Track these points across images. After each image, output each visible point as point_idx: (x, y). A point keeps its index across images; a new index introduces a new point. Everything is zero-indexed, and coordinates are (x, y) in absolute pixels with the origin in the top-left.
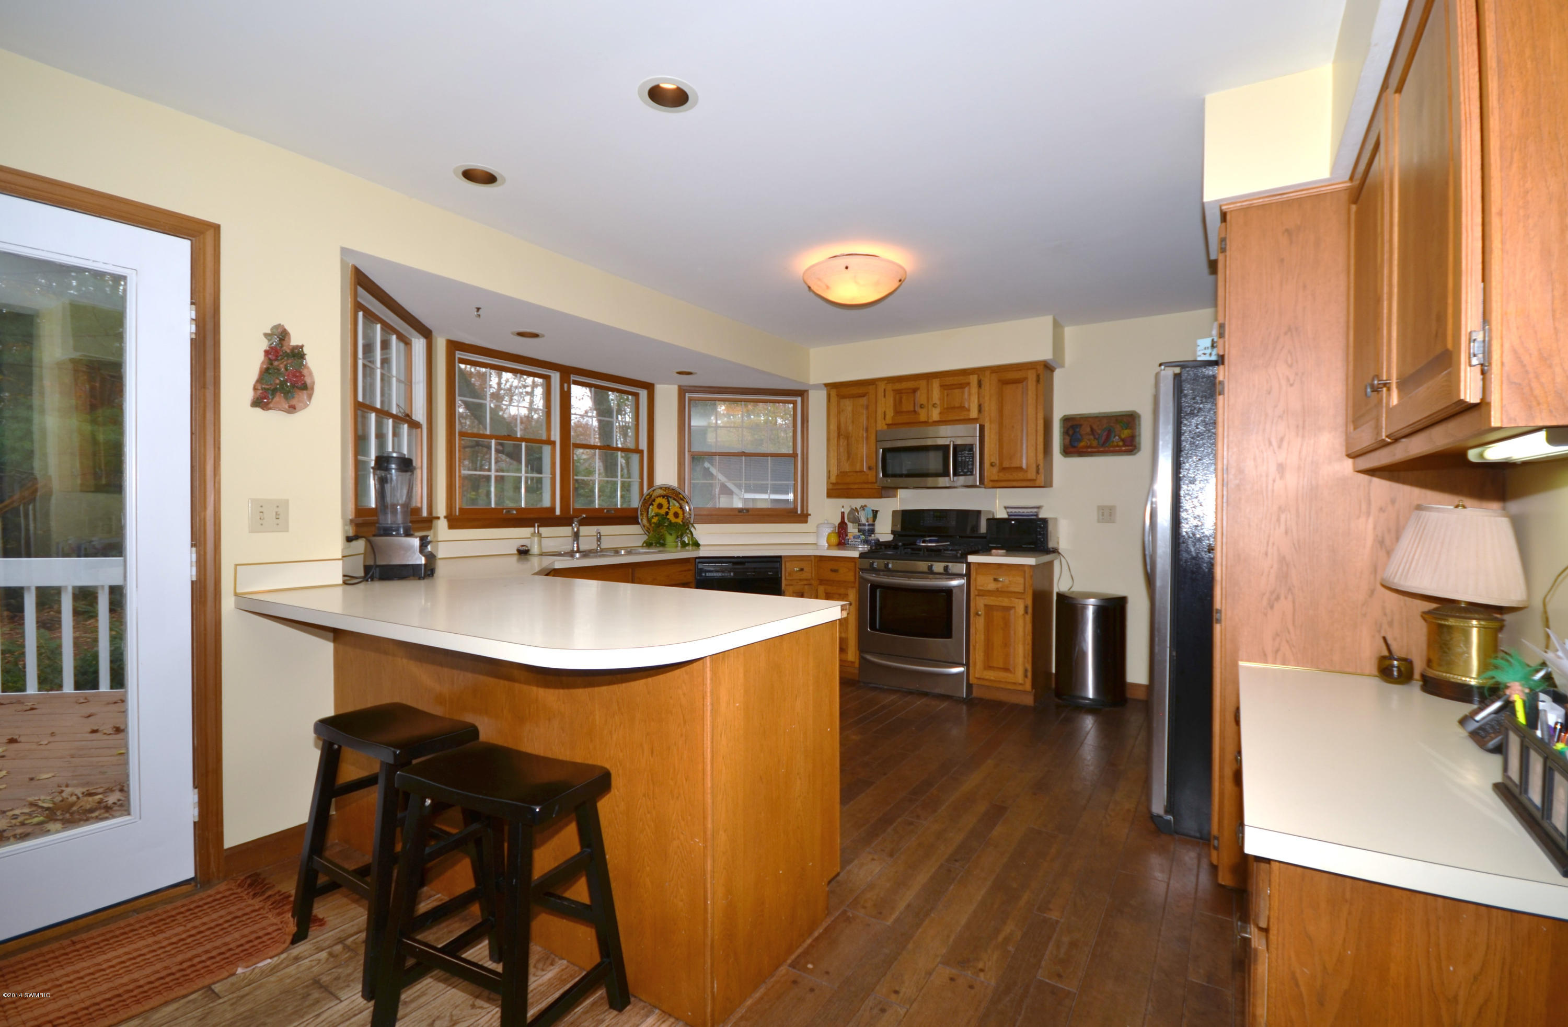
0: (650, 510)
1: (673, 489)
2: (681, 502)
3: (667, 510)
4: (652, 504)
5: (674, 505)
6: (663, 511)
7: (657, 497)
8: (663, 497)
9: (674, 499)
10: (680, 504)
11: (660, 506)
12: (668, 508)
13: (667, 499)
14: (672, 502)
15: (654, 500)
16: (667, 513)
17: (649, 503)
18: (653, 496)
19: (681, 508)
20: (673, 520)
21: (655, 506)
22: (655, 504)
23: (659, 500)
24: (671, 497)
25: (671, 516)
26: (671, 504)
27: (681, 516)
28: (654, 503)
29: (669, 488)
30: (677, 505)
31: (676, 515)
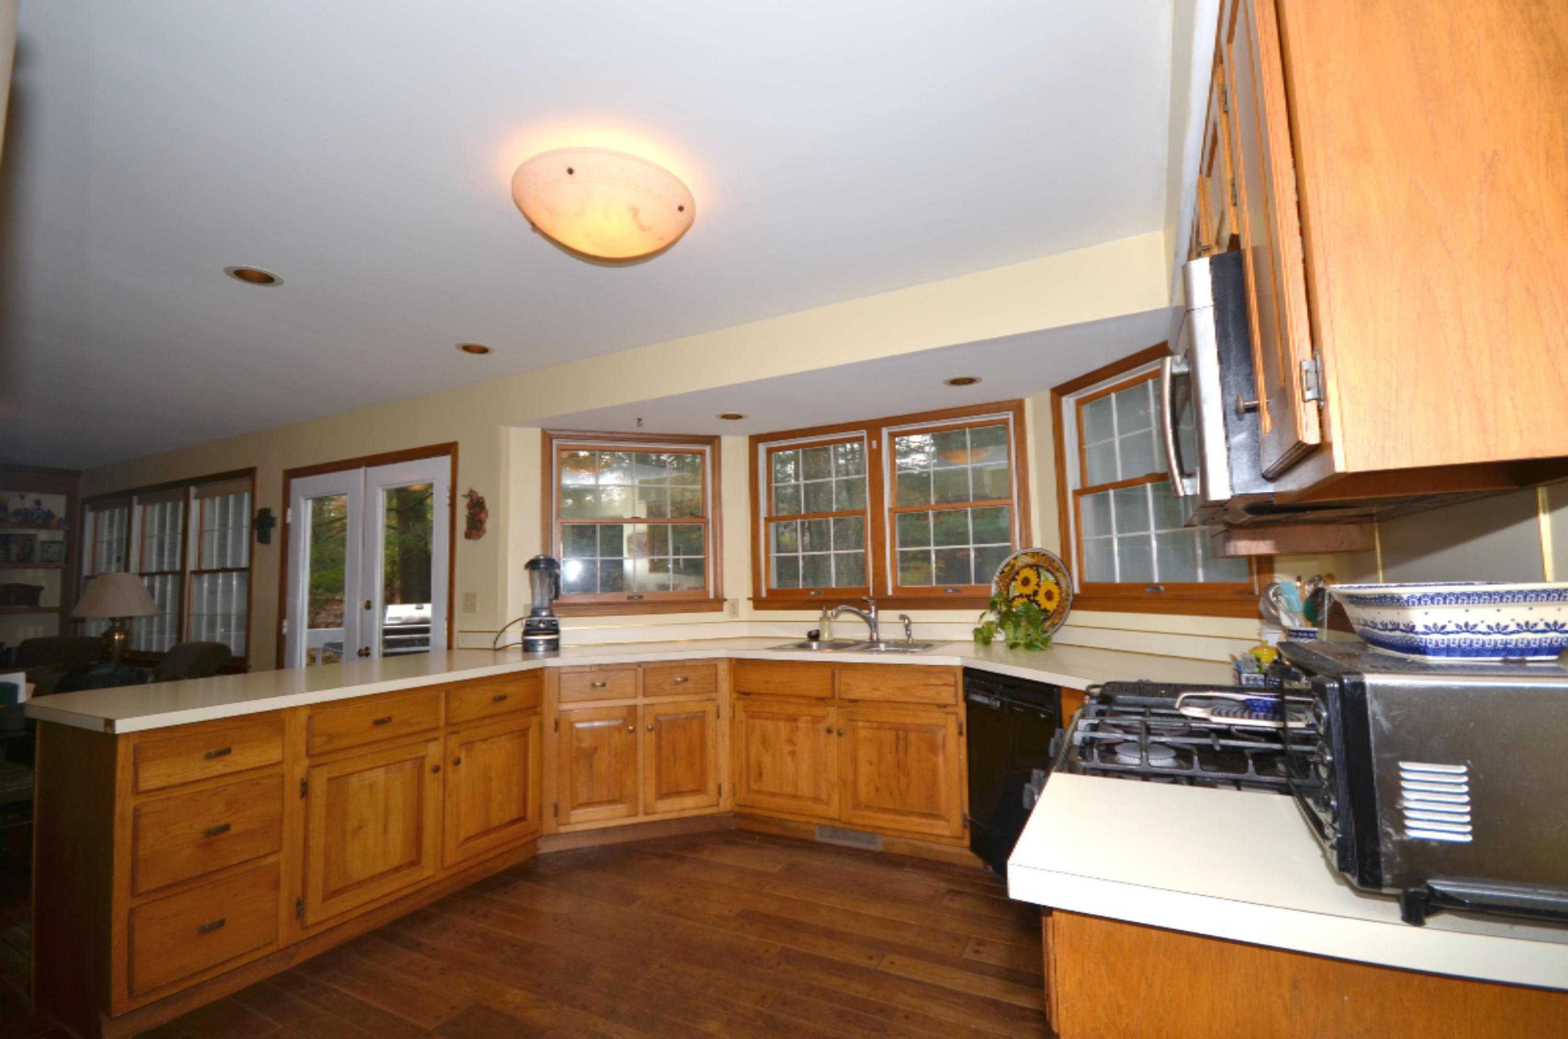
0: (1011, 588)
1: (1044, 555)
2: (1058, 574)
3: (1036, 588)
4: (1014, 579)
5: (1047, 579)
6: (1028, 590)
7: (1022, 568)
8: (1031, 566)
9: (1048, 570)
10: (1056, 577)
11: (1026, 582)
12: (1038, 585)
13: (1037, 570)
14: (1045, 575)
15: (1017, 573)
16: (1036, 593)
17: (1010, 577)
18: (1016, 568)
19: (1057, 584)
20: (1045, 604)
21: (1019, 582)
22: (1019, 578)
23: (1026, 573)
24: (1042, 567)
25: (1041, 598)
26: (1042, 578)
27: (1056, 598)
28: (1017, 577)
29: (1038, 553)
30: (1051, 578)
31: (1049, 596)
